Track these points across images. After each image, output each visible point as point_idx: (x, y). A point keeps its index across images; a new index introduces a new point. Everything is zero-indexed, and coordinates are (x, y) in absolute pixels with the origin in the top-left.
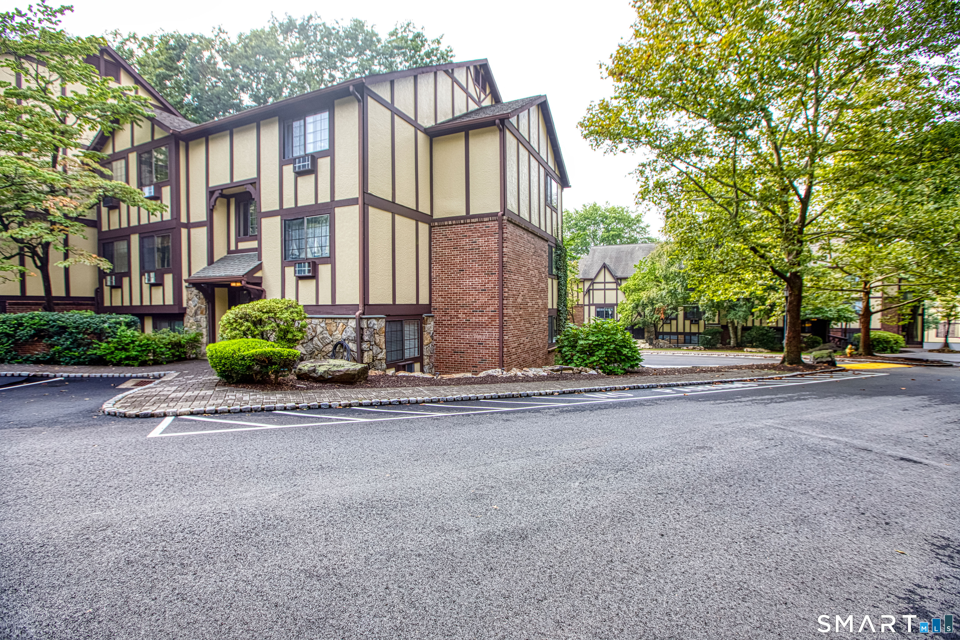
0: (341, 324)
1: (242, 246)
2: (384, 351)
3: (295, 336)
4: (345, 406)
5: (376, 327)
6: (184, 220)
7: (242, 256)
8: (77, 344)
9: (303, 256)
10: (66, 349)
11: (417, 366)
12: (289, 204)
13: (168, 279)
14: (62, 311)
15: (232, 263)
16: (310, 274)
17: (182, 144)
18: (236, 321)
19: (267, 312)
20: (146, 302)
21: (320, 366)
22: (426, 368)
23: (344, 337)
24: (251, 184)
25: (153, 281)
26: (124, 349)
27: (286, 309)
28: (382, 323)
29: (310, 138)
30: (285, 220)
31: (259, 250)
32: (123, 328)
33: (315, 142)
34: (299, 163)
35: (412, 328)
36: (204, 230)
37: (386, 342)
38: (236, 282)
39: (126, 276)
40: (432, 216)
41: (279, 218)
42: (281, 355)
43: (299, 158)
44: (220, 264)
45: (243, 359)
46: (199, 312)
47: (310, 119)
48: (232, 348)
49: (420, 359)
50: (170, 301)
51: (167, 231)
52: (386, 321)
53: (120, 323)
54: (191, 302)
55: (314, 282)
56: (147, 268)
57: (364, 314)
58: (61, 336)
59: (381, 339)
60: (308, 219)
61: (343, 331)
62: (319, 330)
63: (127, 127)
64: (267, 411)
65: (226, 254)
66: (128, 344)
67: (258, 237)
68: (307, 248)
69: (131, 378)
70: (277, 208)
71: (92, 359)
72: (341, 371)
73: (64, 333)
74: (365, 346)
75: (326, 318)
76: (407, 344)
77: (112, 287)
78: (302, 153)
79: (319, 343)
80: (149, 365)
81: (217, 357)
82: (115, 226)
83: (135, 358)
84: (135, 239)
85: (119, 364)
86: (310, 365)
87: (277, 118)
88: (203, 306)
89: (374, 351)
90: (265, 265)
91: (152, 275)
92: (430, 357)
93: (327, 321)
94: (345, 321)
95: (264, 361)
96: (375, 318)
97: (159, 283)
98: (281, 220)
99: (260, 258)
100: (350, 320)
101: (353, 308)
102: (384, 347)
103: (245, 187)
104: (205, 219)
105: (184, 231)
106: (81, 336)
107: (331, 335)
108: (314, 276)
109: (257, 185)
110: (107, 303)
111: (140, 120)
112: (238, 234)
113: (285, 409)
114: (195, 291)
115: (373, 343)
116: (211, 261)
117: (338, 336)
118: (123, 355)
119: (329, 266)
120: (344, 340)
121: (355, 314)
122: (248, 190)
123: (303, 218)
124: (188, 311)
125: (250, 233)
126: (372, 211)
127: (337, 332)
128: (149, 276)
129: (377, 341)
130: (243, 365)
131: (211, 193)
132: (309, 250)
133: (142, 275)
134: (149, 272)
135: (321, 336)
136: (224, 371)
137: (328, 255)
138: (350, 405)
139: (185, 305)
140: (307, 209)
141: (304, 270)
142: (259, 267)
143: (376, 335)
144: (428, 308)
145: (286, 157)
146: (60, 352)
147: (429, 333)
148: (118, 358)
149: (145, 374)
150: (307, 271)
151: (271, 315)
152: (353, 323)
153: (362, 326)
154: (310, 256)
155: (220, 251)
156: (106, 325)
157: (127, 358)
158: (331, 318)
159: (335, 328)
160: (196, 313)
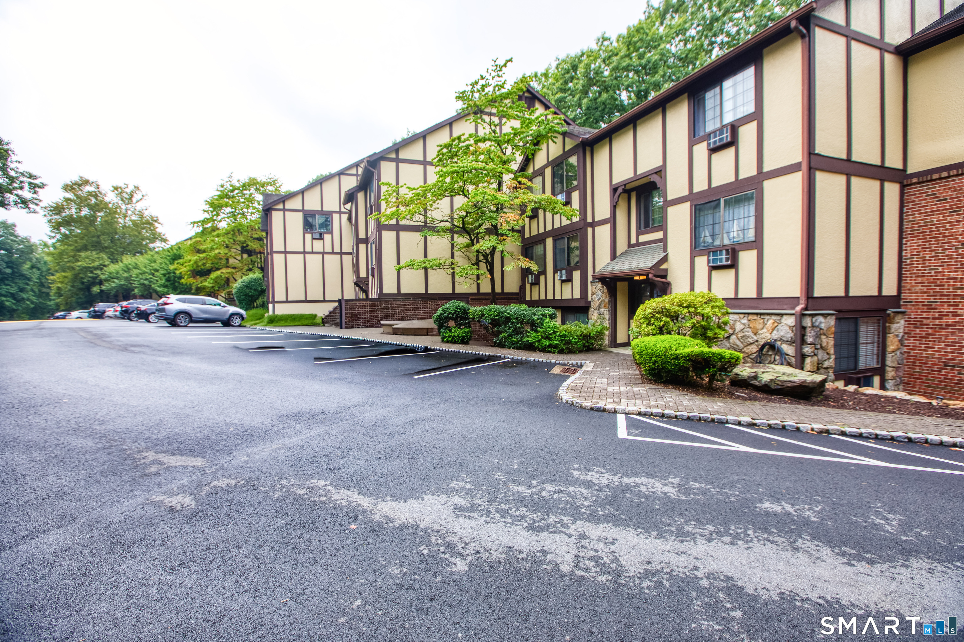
0: (771, 321)
1: (643, 238)
2: (833, 357)
3: (716, 334)
4: (821, 432)
5: (823, 326)
6: (589, 220)
7: (644, 249)
8: (518, 332)
9: (717, 243)
10: (509, 336)
11: (876, 380)
12: (700, 185)
13: (577, 275)
14: (506, 304)
15: (635, 257)
16: (729, 263)
17: (588, 150)
18: (653, 316)
19: (686, 307)
20: (558, 297)
21: (763, 372)
22: (890, 384)
23: (775, 337)
24: (656, 173)
25: (564, 277)
26: (548, 338)
27: (706, 303)
28: (832, 321)
29: (728, 106)
30: (696, 206)
31: (664, 241)
32: (548, 319)
33: (735, 109)
34: (715, 137)
35: (870, 328)
36: (607, 228)
37: (835, 346)
38: (639, 275)
39: (542, 274)
40: (904, 170)
41: (688, 204)
42: (722, 357)
43: (714, 132)
44: (622, 258)
45: (677, 358)
46: (603, 306)
47: (727, 84)
48: (663, 346)
49: (881, 371)
50: (577, 295)
51: (576, 232)
52: (836, 319)
53: (545, 315)
54: (595, 296)
55: (733, 271)
56: (558, 267)
57: (806, 309)
58: (506, 325)
59: (829, 342)
60: (725, 201)
61: (773, 329)
62: (739, 327)
63: (544, 147)
64: (717, 422)
65: (626, 248)
66: (550, 334)
67: (663, 227)
68: (723, 234)
69: (559, 364)
70: (686, 193)
71: (525, 345)
72: (794, 382)
73: (508, 322)
74: (807, 350)
75: (749, 314)
76: (862, 349)
77: (532, 284)
78: (718, 125)
79: (738, 342)
80: (565, 353)
81: (647, 354)
82: (534, 233)
83: (556, 347)
84: (550, 242)
85: (543, 350)
86: (749, 370)
87: (686, 95)
88: (607, 300)
89: (820, 357)
90: (670, 257)
91: (564, 272)
92: (897, 369)
93: (750, 317)
94: (778, 318)
95: (700, 363)
96: (822, 315)
97: (569, 280)
98: (691, 206)
99: (665, 249)
100: (785, 317)
101: (792, 301)
102: (832, 351)
103: (649, 177)
104: (608, 216)
105: (590, 230)
106: (518, 325)
107: (755, 334)
108: (733, 265)
109: (663, 173)
110: (528, 298)
111: (555, 137)
112: (638, 227)
113: (739, 424)
114: (600, 285)
115: (819, 347)
116: (614, 256)
117: (765, 336)
118: (547, 343)
119: (754, 253)
120: (776, 340)
121: (793, 309)
122: (652, 180)
123: (719, 200)
124: (592, 304)
125: (651, 225)
126: (820, 176)
127: (765, 330)
128: (561, 273)
129: (824, 344)
130: (676, 365)
131: (614, 190)
132: (725, 235)
133: (555, 272)
134: (561, 270)
135: (740, 335)
136: (654, 369)
137: (753, 239)
138: (827, 431)
139: (590, 299)
140: (725, 189)
141: (721, 259)
142: (665, 259)
143: (823, 337)
144: (895, 300)
145: (696, 135)
146: (505, 338)
147: (897, 336)
148: (543, 345)
149: (566, 362)
150: (724, 260)
151: (692, 310)
152: (790, 321)
153: (804, 324)
154: (726, 242)
155: (622, 246)
156: (536, 317)
157: (550, 346)
158: (757, 314)
159: (761, 326)
160: (599, 307)
